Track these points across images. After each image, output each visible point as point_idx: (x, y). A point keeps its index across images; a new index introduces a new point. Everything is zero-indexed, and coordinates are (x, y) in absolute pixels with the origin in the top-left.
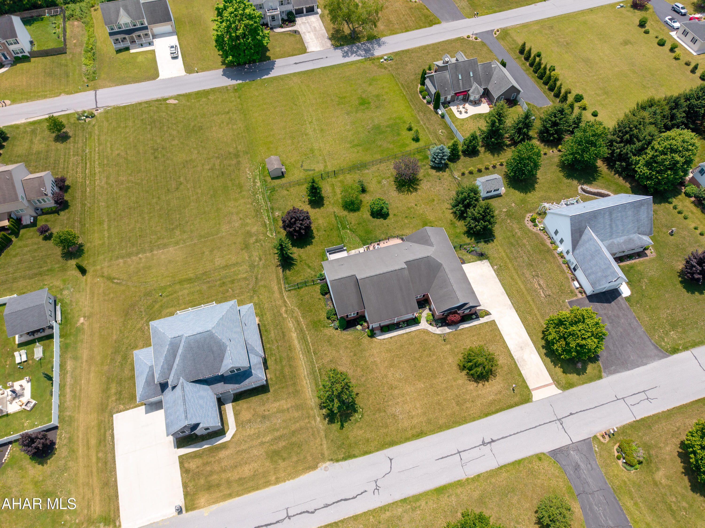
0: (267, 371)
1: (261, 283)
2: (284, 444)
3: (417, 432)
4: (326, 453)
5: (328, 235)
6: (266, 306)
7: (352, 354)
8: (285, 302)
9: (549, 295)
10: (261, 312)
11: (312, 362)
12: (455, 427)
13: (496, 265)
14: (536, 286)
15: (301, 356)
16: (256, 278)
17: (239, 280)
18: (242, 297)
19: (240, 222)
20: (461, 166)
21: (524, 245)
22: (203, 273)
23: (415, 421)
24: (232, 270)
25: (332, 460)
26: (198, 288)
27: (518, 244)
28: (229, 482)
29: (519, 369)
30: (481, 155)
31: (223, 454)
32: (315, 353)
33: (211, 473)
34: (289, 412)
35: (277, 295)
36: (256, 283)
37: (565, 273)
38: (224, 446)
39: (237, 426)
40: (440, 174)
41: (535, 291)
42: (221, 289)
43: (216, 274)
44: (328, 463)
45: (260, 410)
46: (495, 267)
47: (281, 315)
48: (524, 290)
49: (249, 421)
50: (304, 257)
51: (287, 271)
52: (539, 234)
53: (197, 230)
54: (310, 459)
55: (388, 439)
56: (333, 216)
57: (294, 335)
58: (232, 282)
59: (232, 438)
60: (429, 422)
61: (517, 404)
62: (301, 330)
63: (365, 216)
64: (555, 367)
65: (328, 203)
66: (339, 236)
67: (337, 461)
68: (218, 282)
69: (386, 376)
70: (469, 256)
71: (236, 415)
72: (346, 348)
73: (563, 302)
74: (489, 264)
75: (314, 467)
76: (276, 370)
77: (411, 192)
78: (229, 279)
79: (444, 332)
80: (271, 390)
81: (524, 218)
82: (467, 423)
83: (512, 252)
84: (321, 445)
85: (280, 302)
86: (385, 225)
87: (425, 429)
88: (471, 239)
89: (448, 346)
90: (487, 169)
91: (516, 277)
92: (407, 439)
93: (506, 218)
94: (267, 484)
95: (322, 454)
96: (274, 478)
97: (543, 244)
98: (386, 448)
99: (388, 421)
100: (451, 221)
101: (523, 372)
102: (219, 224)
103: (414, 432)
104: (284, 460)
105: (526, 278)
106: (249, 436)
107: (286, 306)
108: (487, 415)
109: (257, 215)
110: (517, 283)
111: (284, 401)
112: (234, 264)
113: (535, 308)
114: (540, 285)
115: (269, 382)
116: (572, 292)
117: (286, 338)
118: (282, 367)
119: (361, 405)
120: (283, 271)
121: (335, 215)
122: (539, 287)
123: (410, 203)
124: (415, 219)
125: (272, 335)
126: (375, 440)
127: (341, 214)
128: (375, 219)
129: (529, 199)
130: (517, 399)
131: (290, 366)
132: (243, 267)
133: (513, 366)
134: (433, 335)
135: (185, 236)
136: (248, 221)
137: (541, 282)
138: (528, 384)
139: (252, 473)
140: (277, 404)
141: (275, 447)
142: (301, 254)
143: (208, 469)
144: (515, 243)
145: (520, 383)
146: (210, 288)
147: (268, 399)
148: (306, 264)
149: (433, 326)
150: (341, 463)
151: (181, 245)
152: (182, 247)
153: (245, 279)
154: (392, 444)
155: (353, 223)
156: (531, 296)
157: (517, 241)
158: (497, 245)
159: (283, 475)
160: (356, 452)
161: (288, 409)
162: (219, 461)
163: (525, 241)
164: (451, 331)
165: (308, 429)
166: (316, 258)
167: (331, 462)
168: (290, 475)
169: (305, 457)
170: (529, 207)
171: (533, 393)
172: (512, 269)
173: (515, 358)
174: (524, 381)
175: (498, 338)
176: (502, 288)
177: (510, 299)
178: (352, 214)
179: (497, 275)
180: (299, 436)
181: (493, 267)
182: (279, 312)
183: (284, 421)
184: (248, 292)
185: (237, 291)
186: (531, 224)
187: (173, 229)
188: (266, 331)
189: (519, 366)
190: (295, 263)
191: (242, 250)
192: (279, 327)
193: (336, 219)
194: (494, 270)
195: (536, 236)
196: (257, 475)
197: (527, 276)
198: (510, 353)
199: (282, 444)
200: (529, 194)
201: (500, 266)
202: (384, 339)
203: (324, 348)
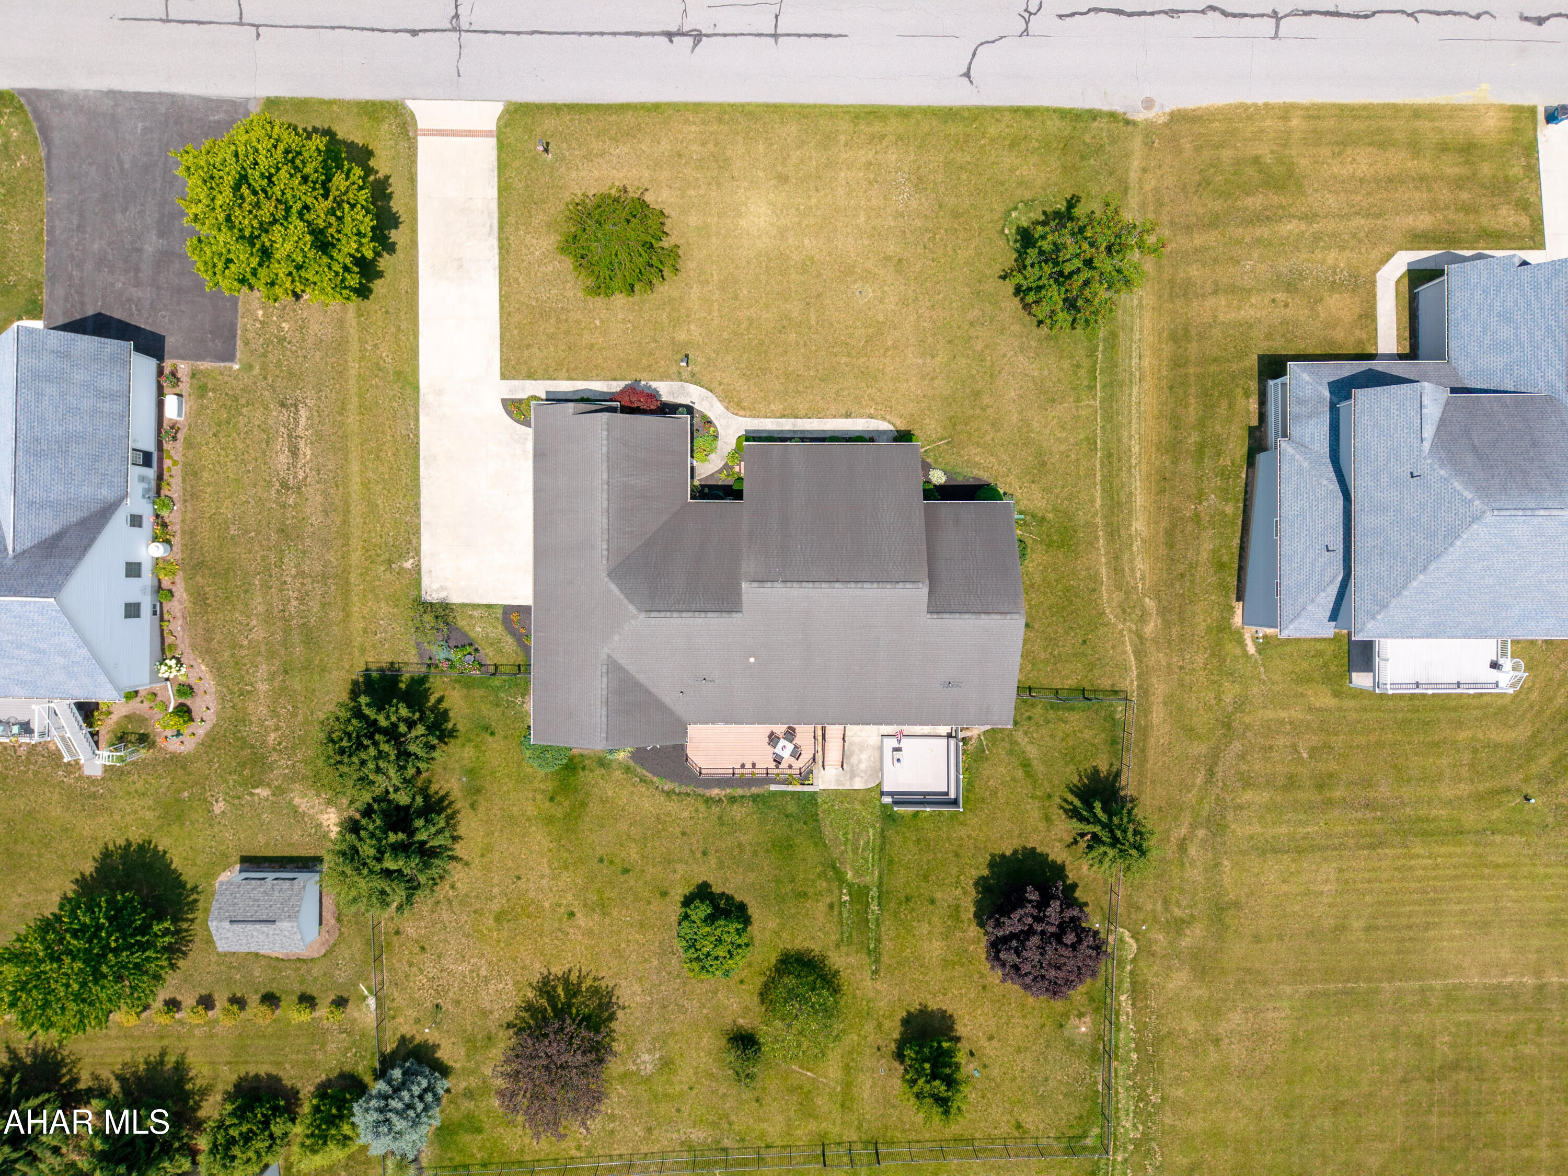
0: (1255, 422)
1: (1200, 749)
2: (1249, 201)
3: (869, 124)
4: (1137, 144)
5: (926, 878)
6: (1200, 660)
7: (986, 400)
8: (1140, 654)
9: (283, 405)
10: (1219, 644)
11: (1108, 418)
12: (758, 106)
13: (402, 571)
14: (306, 451)
15: (1136, 449)
16: (1211, 773)
17: (1269, 783)
18: (1270, 714)
19: (1222, 1028)
20: (331, 1047)
21: (268, 618)
22: (1381, 844)
23: (865, 155)
24: (1283, 830)
25: (1127, 122)
26: (1406, 792)
27: (287, 631)
28: (1415, 147)
29: (500, 205)
30: (228, 1077)
31: (1424, 221)
32: (1092, 443)
33: (1458, 183)
34: (1216, 283)
35: (1160, 688)
36: (1215, 756)
37: (186, 465)
38: (1416, 240)
39: (1373, 283)
40: (427, 1034)
41: (319, 436)
42: (1333, 766)
43: (1339, 829)
44: (1140, 116)
45: (1297, 310)
46: (408, 565)
47: (1163, 611)
48: (354, 456)
49: (1334, 287)
50: (1034, 812)
51: (1104, 768)
52: (194, 647)
53: (1374, 1038)
54: (1187, 146)
55: (954, 129)
56: (885, 959)
57: (1139, 525)
58: (1291, 783)
59: (1390, 256)
60: (828, 141)
61: (556, 109)
62: (1113, 533)
63: (772, 924)
64: (387, 178)
65: (887, 1024)
66: (891, 862)
67: (1113, 116)
68: (1337, 794)
69: (904, 302)
70: (477, 631)
71: (1369, 316)
72: (996, 425)
73: (251, 367)
74: (426, 581)
75: (1178, 117)
76: (1228, 421)
77: (566, 980)
78: (1301, 795)
79: (676, 385)
80: (1252, 361)
81: (211, 742)
82: (720, 105)
83: (323, 605)
84: (1144, 170)
85: (1157, 657)
86: (713, 861)
87: (844, 125)
88: (440, 700)
89: (682, 336)
90: (239, 1002)
91: (357, 510)
92: (905, 113)
93: (275, 756)
94: (1314, 113)
95: (1149, 145)
96: (1294, 122)
97: (200, 599)
98: (968, 109)
99: (940, 178)
100: (473, 806)
101: (493, 193)
102: (1295, 1040)
103: (878, 127)
104: (1256, 160)
105: (325, 494)
106: (1342, 248)
107: (1140, 637)
108: (656, 107)
109: (1158, 1040)
110: (366, 485)
111: (1221, 317)
112: (1275, 851)
113: (352, 382)
114: (294, 452)
115: (1254, 385)
116: (202, 391)
117: (1164, 524)
118: (1201, 424)
119: (1002, 243)
120: (1118, 774)
121: (877, 961)
122: (302, 444)
123: (589, 933)
124: (600, 852)
125: (1208, 546)
126: (993, 140)
127: (852, 960)
128: (738, 898)
129: (149, 815)
130: (549, 124)
131: (1176, 422)
132: (1249, 830)
133: (512, 219)
134: (715, 385)
135: (1420, 1020)
136: (1192, 1025)
137: (284, 458)
138: (493, 154)
139: (1349, 151)
140: (1247, 313)
141: (1275, 199)
142: (1042, 826)
143: (1465, 196)
144: (296, 638)
145: (517, 164)
146: (1367, 783)
147: (1269, 336)
148: (1035, 783)
149: (703, 416)
150: (1106, 108)
151: (1437, 983)
152: (1436, 976)
153: (1247, 782)
154: (950, 114)
155: (822, 907)
156: (342, 425)
157: (285, 643)
158: (363, 651)
159: (1268, 123)
160: (1054, 125)
161: (1215, 292)
162: (1433, 207)
163: (258, 634)
164: (654, 385)
165: (1172, 223)
166: (994, 793)
167: (1130, 116)
168: (1249, 118)
169: (1198, 149)
170: (166, 782)
171: (493, 127)
172: (355, 542)
173: (495, 243)
174: (502, 166)
175: (517, 318)
176: (424, 481)
177: (417, 436)
178: (816, 947)
179: (417, 533)
180: (1201, 211)
181: (418, 569)
182: (1167, 625)
183: (1236, 261)
184: (1247, 727)
185: (1281, 741)
186: (197, 705)
187: (1455, 1066)
188: (1221, 566)
189: (496, 216)
190: (1071, 797)
191: (1236, 905)
192: (1181, 568)
193: (878, 941)
194: (418, 552)
195: (209, 640)
196: (1338, 143)
197: (319, 498)
198: (502, 259)
199: (1254, 202)
200: (136, 835)
201: (390, 562)
202: (871, 417)
203: (1063, 448)
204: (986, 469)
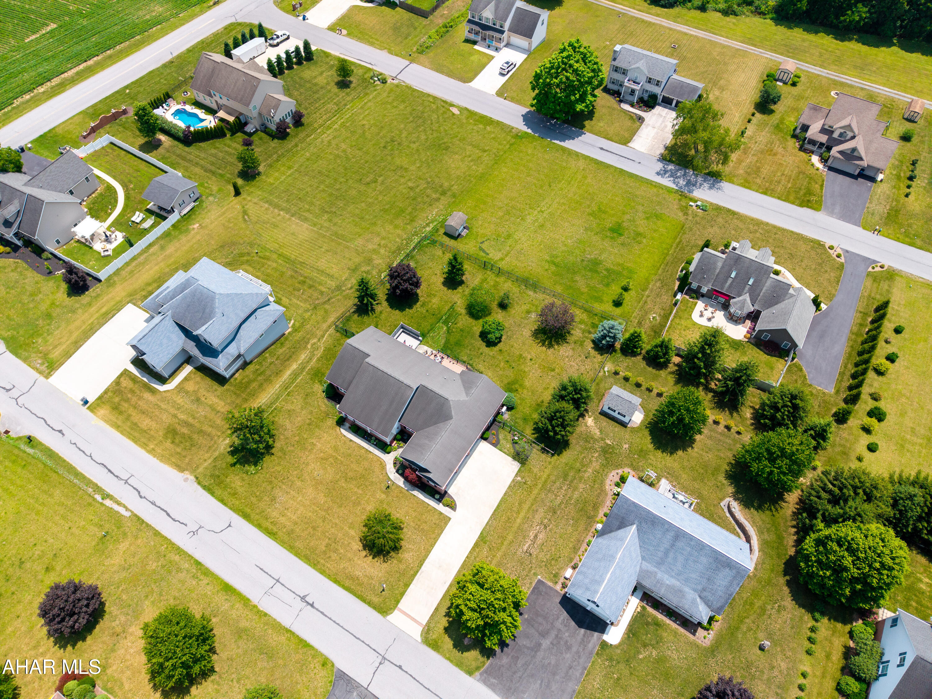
0: (241, 370)
1: (327, 306)
2: (186, 432)
3: (272, 530)
4: (201, 470)
5: (425, 317)
6: (308, 326)
7: (308, 421)
8: (323, 336)
9: (531, 554)
10: (299, 327)
11: (278, 398)
12: (302, 560)
13: (523, 478)
14: (532, 535)
15: (278, 386)
16: (329, 300)
17: (316, 289)
18: (302, 304)
19: (375, 247)
20: (626, 364)
21: (575, 489)
22: (301, 262)
23: (283, 520)
24: (322, 278)
25: (197, 478)
26: (284, 270)
27: (572, 481)
28: (128, 417)
29: (412, 580)
30: (663, 373)
31: (147, 395)
32: (288, 395)
33: (127, 400)
34: (216, 414)
35: (325, 326)
36: (325, 303)
37: (576, 553)
38: (153, 391)
39: (176, 387)
40: (593, 352)
41: (524, 537)
42: (297, 285)
43: (309, 271)
44: (192, 478)
45: (202, 392)
46: (519, 478)
47: (307, 343)
48: (517, 525)
49: (187, 392)
50: (383, 316)
51: (356, 315)
52: (606, 495)
53: (340, 227)
54: (187, 460)
55: (248, 511)
56: (450, 305)
57: (294, 366)
58: (310, 287)
59: (165, 391)
60: (290, 533)
61: (370, 603)
62: (303, 369)
63: (475, 328)
64: (445, 616)
65: (461, 291)
66: (431, 325)
67: (199, 483)
68: (302, 278)
69: (308, 464)
70: (509, 445)
71: (186, 379)
72: (311, 413)
73: (534, 574)
74: (516, 470)
75: (181, 469)
76: (247, 376)
77: (543, 345)
78: (311, 283)
79: (397, 482)
80: (226, 386)
81: (618, 466)
82: (314, 568)
83: (555, 483)
84: (205, 460)
85: (319, 333)
86: (481, 350)
87: (280, 534)
88: (533, 434)
89: (383, 496)
90: (649, 390)
91: (526, 506)
92: (259, 526)
93: (598, 449)
94: (144, 446)
95: (197, 467)
96: (152, 446)
97: (596, 507)
98: (239, 514)
99: (265, 498)
100: (543, 402)
101: (412, 586)
102: (360, 236)
103: (270, 527)
104: (173, 442)
105: (534, 517)
106: (175, 402)
107: (319, 340)
108: (336, 581)
109: (394, 252)
110: (518, 512)
111: (223, 404)
112: (329, 275)
113: (503, 550)
114: (536, 536)
115: (232, 380)
116: (556, 575)
117: (288, 363)
118: (254, 380)
119: (265, 465)
120: (354, 312)
121: (453, 305)
122: (532, 537)
123: (529, 353)
124: (512, 370)
125: (281, 351)
126: (240, 499)
127: (459, 309)
128: (480, 339)
129: (652, 457)
130: (376, 600)
131: (261, 385)
132: (331, 282)
133: (412, 572)
134: (384, 474)
135: (326, 224)
136: (382, 251)
137: (541, 536)
138: (402, 601)
139: (146, 429)
140: (215, 400)
141: (178, 427)
142: (384, 312)
143: (129, 396)
144: (570, 478)
145: (397, 592)
146: (292, 277)
147: (216, 390)
148: (377, 322)
149: (395, 467)
150: (199, 487)
151: (315, 229)
152: (314, 231)
153: (322, 293)
154: (246, 517)
155: (458, 325)
156: (514, 538)
157: (575, 478)
158: (550, 463)
159: (159, 451)
160: (218, 492)
161: (218, 412)
162: (140, 398)
163: (582, 486)
164: (403, 486)
165: (212, 440)
166: (390, 326)
167: (195, 479)
168: (163, 456)
169: (185, 457)
170: (640, 464)
171: (396, 611)
172: (533, 496)
173: (423, 568)
174: (402, 594)
175: (433, 536)
176: (498, 501)
177: (491, 517)
178: (467, 317)
179: (510, 486)
180: (201, 438)
181: (517, 475)
182: (309, 339)
183: (205, 417)
184: (310, 305)
185: (304, 297)
186: (617, 479)
187: (327, 212)
188: (282, 344)
189: (416, 577)
190: (371, 314)
191: (349, 269)
192: (293, 350)
193: (449, 310)
194: (513, 480)
195: (600, 493)
196: (147, 433)
197: (536, 516)
198: (424, 560)
199: (185, 430)
200: (659, 453)
201: (525, 483)
202: (345, 436)
203: (297, 397)
204: (324, 402)
